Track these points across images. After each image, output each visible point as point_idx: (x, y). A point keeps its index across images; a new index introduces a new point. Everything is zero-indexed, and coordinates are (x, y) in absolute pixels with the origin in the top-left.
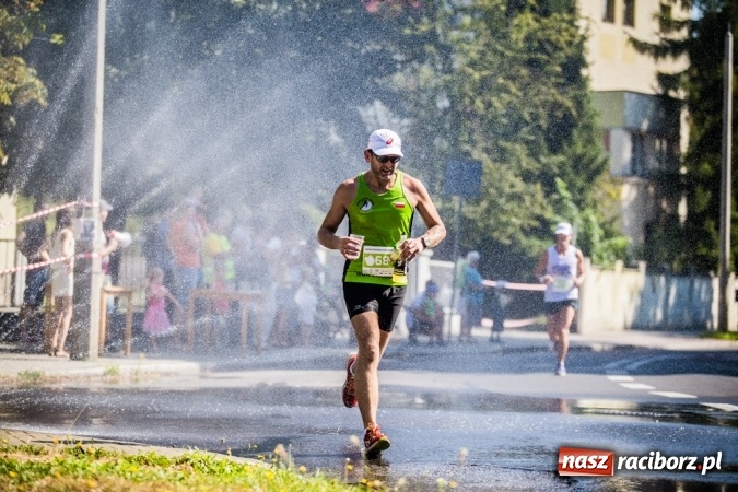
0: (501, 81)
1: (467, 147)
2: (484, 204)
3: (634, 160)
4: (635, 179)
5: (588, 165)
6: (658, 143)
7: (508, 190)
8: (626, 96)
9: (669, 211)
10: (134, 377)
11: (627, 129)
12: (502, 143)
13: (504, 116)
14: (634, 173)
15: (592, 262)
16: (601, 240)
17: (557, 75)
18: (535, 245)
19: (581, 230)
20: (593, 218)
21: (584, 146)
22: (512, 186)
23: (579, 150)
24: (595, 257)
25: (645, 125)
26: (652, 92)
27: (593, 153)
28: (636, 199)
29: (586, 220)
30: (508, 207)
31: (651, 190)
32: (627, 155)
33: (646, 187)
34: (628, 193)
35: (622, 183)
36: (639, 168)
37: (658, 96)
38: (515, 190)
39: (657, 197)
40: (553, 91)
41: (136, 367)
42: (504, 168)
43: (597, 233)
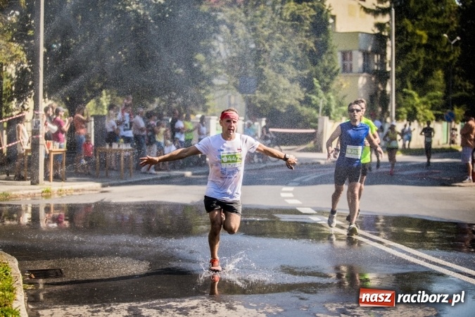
0: (278, 35)
1: (261, 67)
2: (270, 94)
3: (364, 65)
4: (365, 74)
5: (331, 71)
6: (376, 56)
7: (282, 86)
8: (360, 35)
9: (382, 89)
10: (59, 192)
11: (360, 50)
12: (280, 64)
13: (280, 52)
14: (364, 71)
15: (330, 118)
16: (336, 107)
17: (306, 31)
18: (305, 110)
19: (326, 103)
20: (332, 97)
21: (329, 62)
22: (284, 85)
23: (326, 64)
24: (332, 116)
25: (370, 49)
26: (372, 32)
27: (333, 66)
28: (366, 84)
29: (329, 99)
30: (283, 94)
31: (373, 79)
32: (360, 62)
33: (371, 78)
34: (362, 80)
35: (359, 76)
36: (366, 69)
37: (375, 34)
38: (286, 87)
39: (376, 83)
40: (304, 39)
41: (60, 188)
42: (280, 76)
43: (333, 104)
